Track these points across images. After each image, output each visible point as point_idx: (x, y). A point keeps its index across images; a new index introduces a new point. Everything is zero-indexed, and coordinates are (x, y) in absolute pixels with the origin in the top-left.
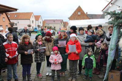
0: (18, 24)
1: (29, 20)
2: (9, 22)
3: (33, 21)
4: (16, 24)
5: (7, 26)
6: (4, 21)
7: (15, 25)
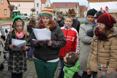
0: (19, 7)
1: (33, 3)
2: (8, 5)
3: (38, 4)
4: (17, 7)
5: (6, 10)
6: (2, 3)
7: (15, 8)
